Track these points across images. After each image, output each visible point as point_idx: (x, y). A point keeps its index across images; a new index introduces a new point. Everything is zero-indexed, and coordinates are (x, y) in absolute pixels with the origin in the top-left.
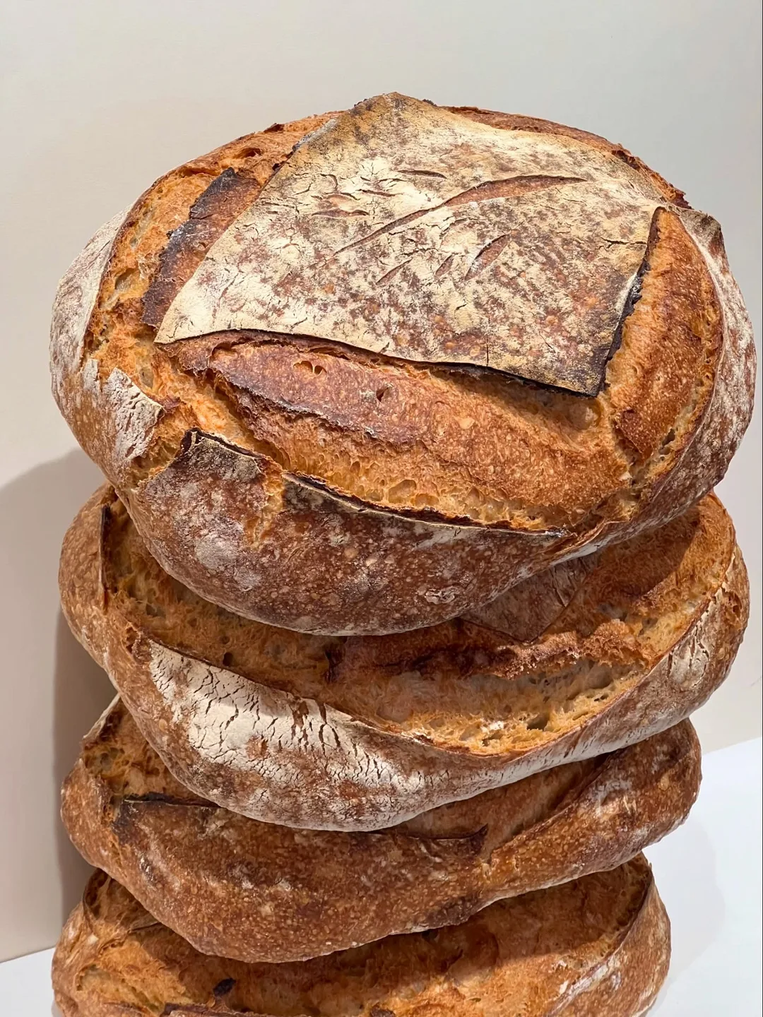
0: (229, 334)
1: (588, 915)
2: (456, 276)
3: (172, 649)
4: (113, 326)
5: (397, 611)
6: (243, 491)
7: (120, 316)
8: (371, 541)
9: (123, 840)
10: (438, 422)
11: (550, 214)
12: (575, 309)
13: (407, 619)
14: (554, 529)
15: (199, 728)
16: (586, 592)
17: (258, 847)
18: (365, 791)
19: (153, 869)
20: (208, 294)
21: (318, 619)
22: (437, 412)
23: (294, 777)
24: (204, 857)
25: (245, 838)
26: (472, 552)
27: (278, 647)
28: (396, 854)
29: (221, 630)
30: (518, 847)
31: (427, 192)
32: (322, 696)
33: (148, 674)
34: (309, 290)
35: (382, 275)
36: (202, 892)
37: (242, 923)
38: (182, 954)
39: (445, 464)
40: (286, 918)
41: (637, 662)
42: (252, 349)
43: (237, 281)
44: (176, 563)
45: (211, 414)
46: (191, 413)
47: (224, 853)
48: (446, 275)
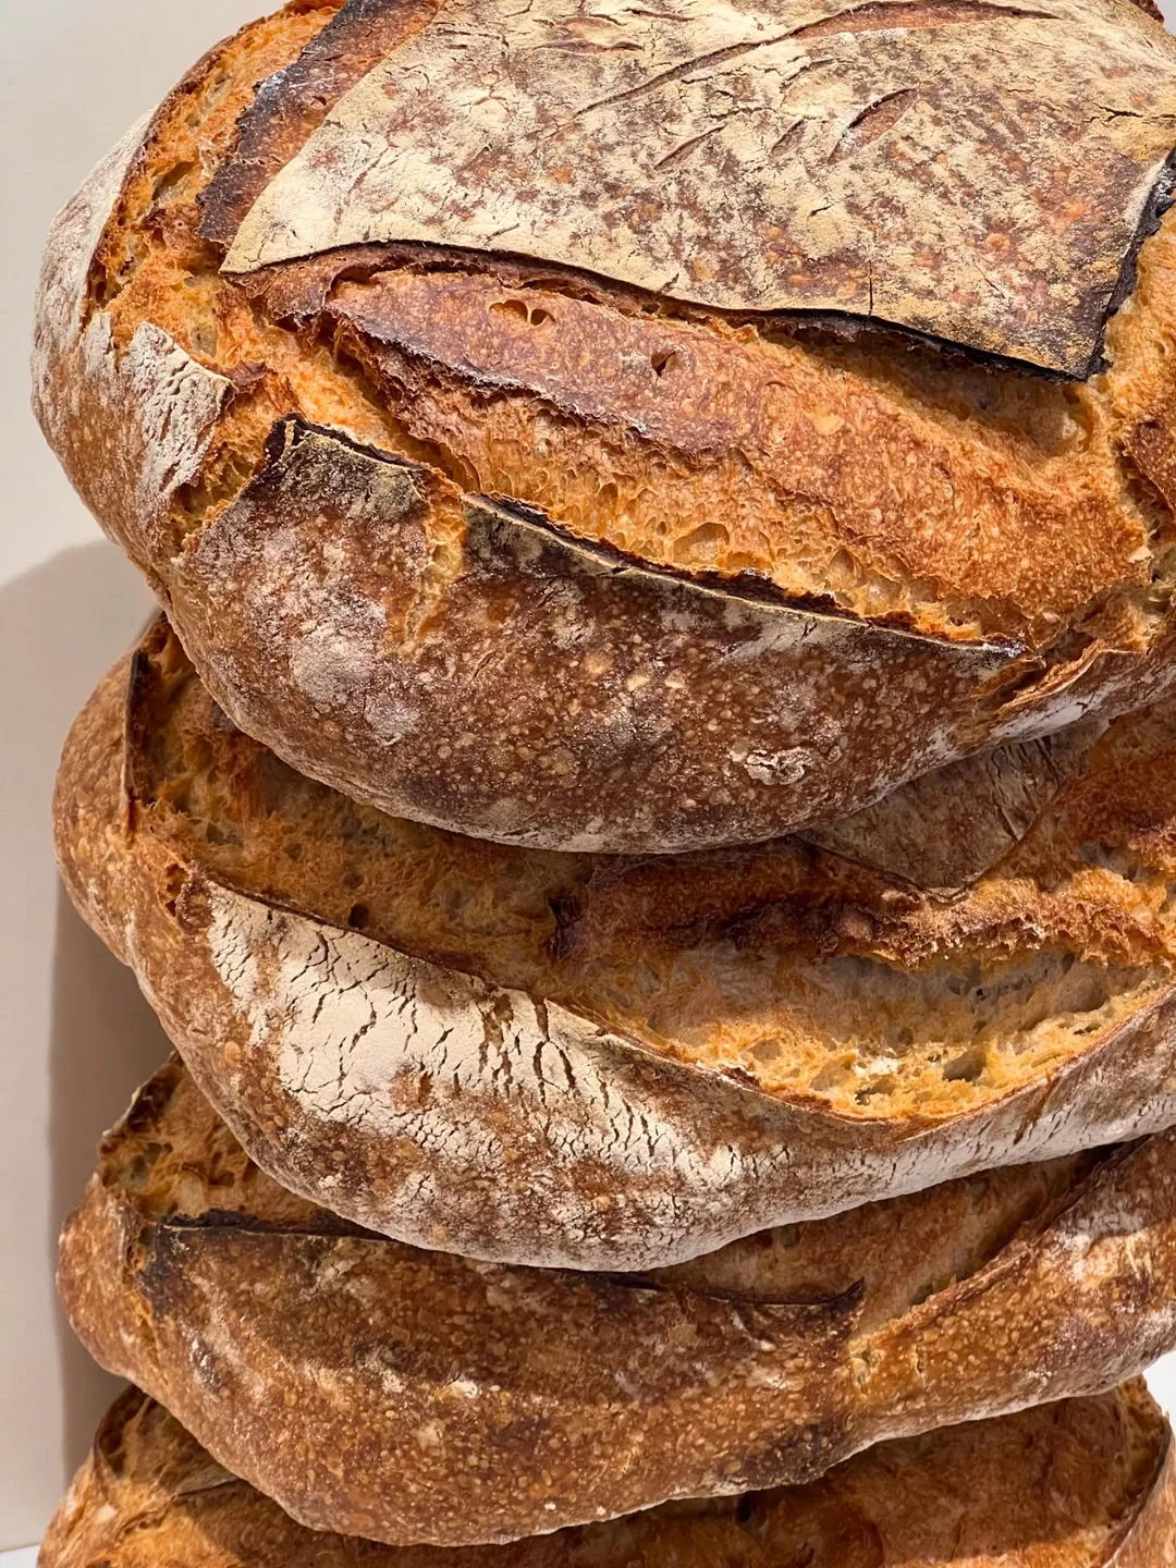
0: (365, 251)
1: (1055, 1495)
2: (811, 155)
3: (250, 897)
4: (144, 254)
5: (691, 794)
6: (385, 538)
7: (158, 235)
8: (637, 638)
9: (160, 1309)
10: (773, 420)
11: (993, 59)
12: (1043, 222)
13: (710, 814)
14: (999, 641)
15: (299, 1051)
16: (1056, 821)
17: (416, 1312)
18: (623, 1180)
19: (214, 1360)
20: (328, 182)
21: (532, 805)
22: (770, 400)
23: (484, 1148)
24: (311, 1333)
25: (391, 1294)
26: (840, 678)
27: (458, 894)
28: (684, 1330)
29: (346, 864)
30: (922, 1328)
31: (757, 14)
32: (540, 987)
33: (206, 952)
34: (524, 176)
35: (666, 153)
36: (307, 1401)
37: (381, 1461)
38: (271, 1542)
39: (787, 497)
40: (466, 1451)
41: (1157, 962)
42: (410, 277)
43: (384, 160)
44: (258, 700)
45: (325, 399)
46: (288, 393)
47: (351, 1325)
48: (791, 153)
